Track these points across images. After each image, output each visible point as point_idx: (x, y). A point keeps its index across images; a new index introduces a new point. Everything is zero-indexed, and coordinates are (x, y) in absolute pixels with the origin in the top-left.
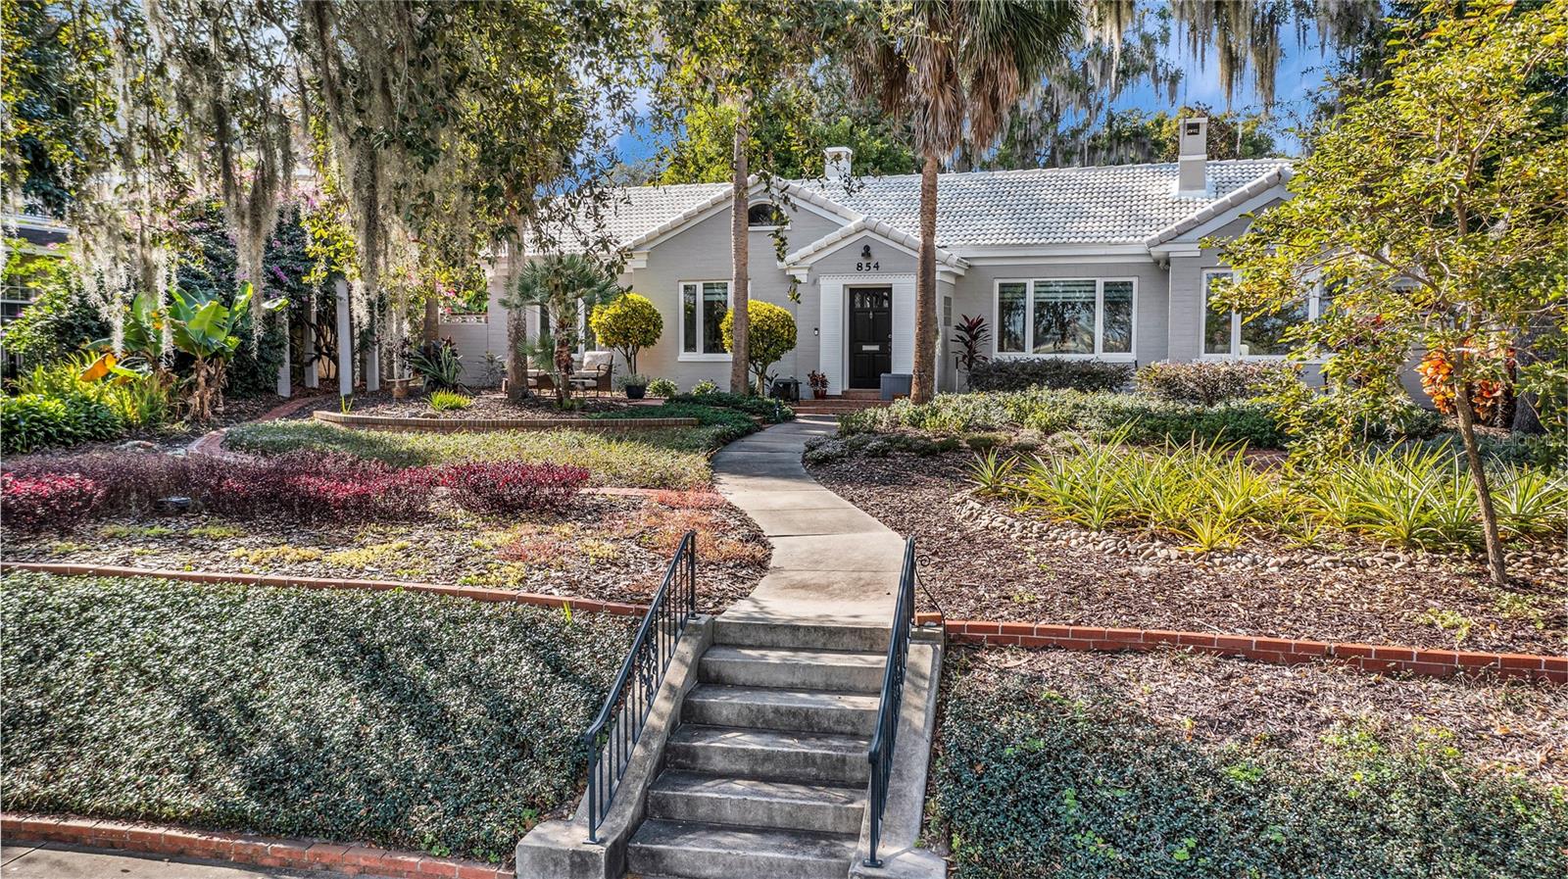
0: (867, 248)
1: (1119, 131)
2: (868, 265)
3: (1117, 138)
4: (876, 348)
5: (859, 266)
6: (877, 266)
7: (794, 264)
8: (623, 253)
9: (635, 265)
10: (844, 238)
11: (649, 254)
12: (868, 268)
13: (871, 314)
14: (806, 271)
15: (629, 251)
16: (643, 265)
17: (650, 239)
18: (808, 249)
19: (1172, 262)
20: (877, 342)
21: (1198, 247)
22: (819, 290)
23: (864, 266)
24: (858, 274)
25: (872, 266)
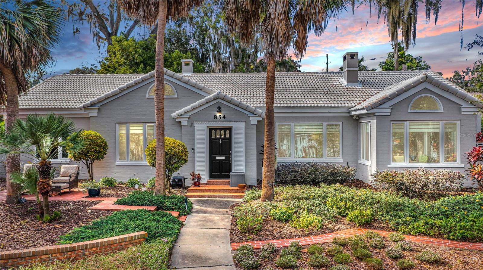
0: (219, 108)
2: (220, 116)
4: (223, 158)
6: (225, 117)
7: (181, 115)
8: (86, 108)
9: (91, 114)
10: (207, 103)
11: (99, 109)
12: (220, 118)
13: (220, 141)
14: (187, 119)
15: (88, 107)
16: (96, 114)
17: (100, 101)
18: (189, 107)
19: (375, 118)
20: (224, 155)
21: (389, 110)
22: (194, 129)
23: (218, 117)
24: (216, 120)
25: (222, 117)
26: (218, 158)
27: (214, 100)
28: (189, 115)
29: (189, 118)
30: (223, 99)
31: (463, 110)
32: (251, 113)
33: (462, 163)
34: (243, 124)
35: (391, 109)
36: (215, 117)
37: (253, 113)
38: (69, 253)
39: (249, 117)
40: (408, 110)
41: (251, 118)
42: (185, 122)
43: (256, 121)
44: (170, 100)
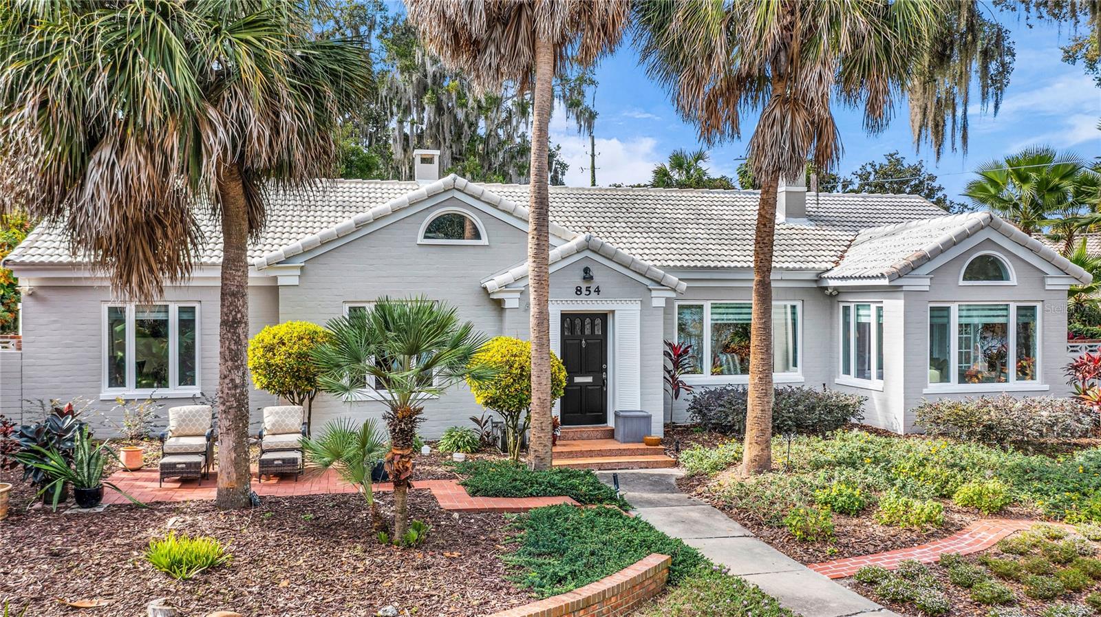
0: (586, 270)
2: (588, 289)
4: (589, 379)
5: (578, 291)
6: (598, 291)
7: (506, 286)
8: (271, 265)
9: (282, 281)
10: (563, 259)
11: (303, 267)
12: (588, 293)
13: (583, 342)
14: (518, 295)
15: (279, 263)
16: (295, 281)
17: (307, 250)
18: (522, 269)
19: (902, 295)
20: (591, 372)
21: (928, 282)
23: (584, 290)
24: (579, 298)
25: (592, 290)
26: (579, 380)
27: (576, 253)
30: (595, 251)
31: (1049, 281)
32: (653, 283)
33: (1046, 383)
34: (636, 307)
35: (931, 279)
36: (577, 290)
37: (659, 283)
39: (650, 290)
40: (958, 280)
41: (654, 294)
42: (512, 302)
43: (664, 299)
44: (472, 251)
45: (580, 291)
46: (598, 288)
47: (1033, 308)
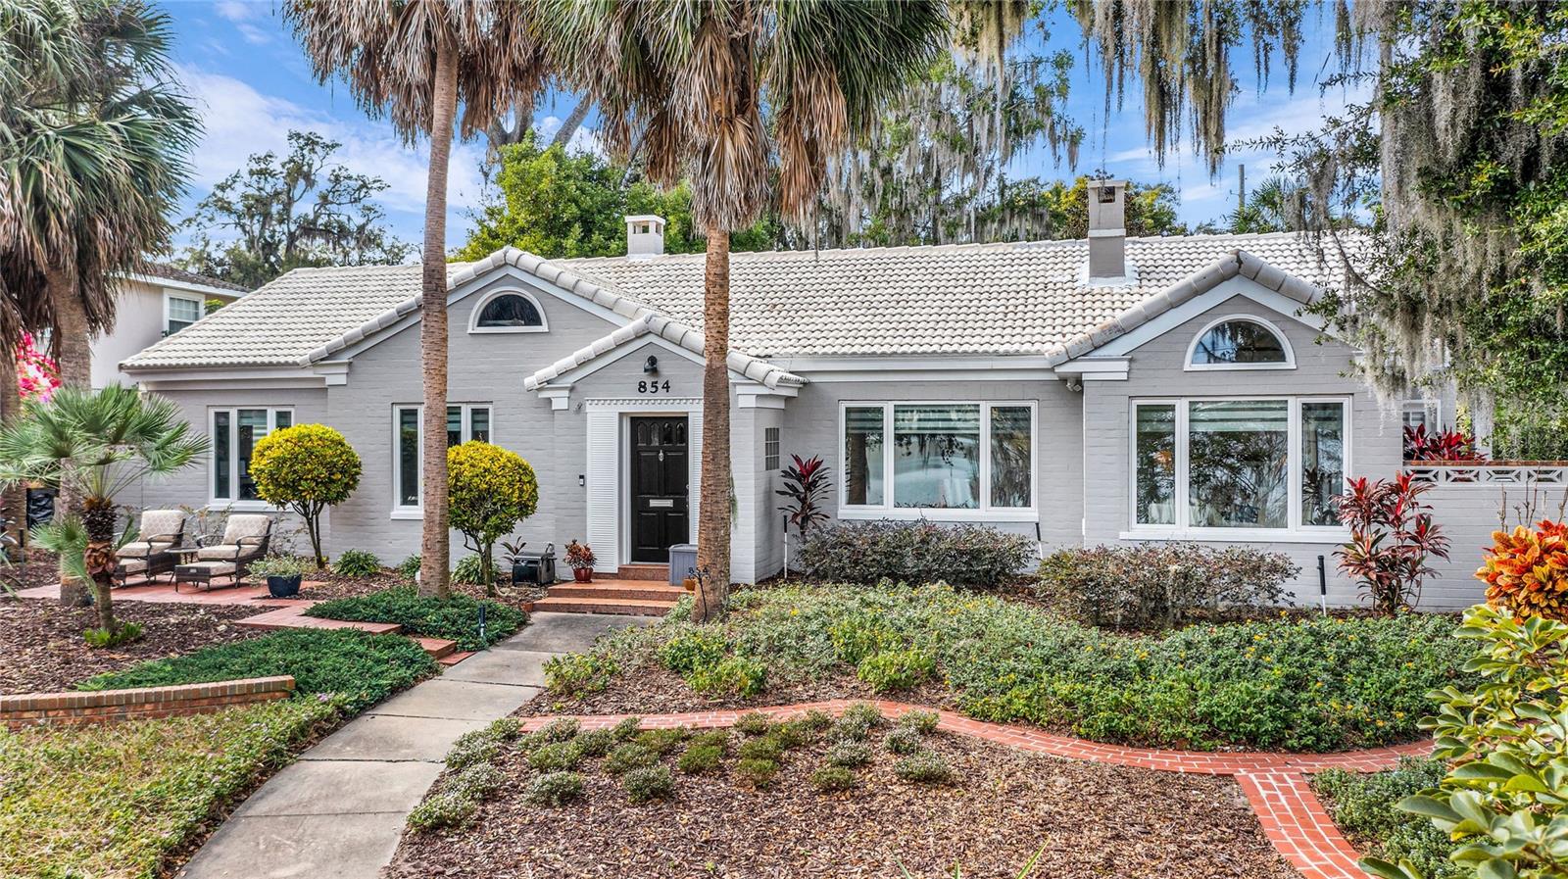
0: (653, 360)
1: (1012, 201)
2: (654, 385)
3: (1010, 207)
4: (669, 503)
6: (667, 387)
7: (548, 382)
8: (315, 363)
9: (330, 381)
10: (619, 346)
11: (350, 364)
12: (654, 389)
13: (661, 454)
14: (566, 393)
15: (322, 360)
16: (342, 380)
17: (351, 344)
18: (569, 361)
20: (670, 494)
21: (1124, 365)
22: (585, 420)
23: (649, 386)
24: (642, 396)
25: (660, 386)
26: (653, 503)
27: (638, 337)
28: (569, 381)
29: (572, 389)
30: (661, 336)
32: (739, 376)
35: (1131, 360)
36: (641, 386)
37: (743, 375)
38: (87, 712)
39: (734, 385)
40: (1183, 362)
41: (739, 390)
42: (560, 402)
44: (529, 339)
45: (644, 387)
46: (667, 383)
47: (1339, 406)
